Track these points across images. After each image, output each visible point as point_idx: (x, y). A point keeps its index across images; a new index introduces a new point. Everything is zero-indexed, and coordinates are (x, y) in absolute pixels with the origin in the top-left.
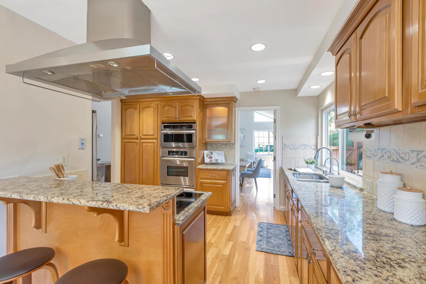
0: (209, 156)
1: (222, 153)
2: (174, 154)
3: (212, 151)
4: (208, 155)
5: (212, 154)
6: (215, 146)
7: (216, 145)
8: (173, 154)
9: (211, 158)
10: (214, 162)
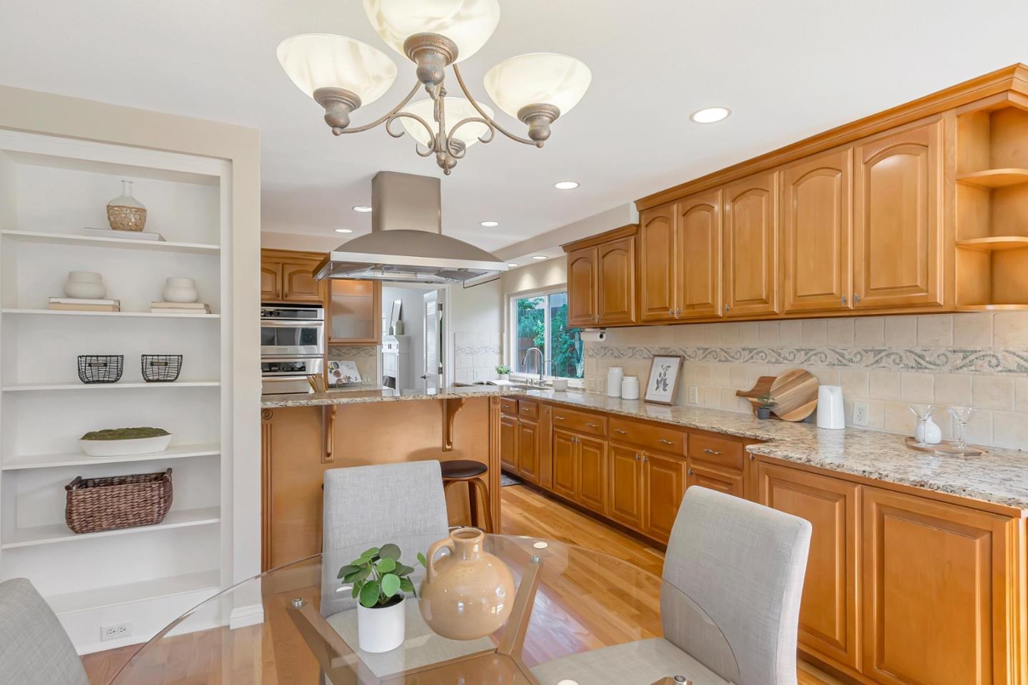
0: (333, 371)
1: (353, 363)
2: (273, 368)
3: (338, 362)
4: (332, 369)
5: (338, 367)
6: (337, 352)
7: (339, 350)
8: (270, 369)
9: (337, 374)
10: (344, 381)
